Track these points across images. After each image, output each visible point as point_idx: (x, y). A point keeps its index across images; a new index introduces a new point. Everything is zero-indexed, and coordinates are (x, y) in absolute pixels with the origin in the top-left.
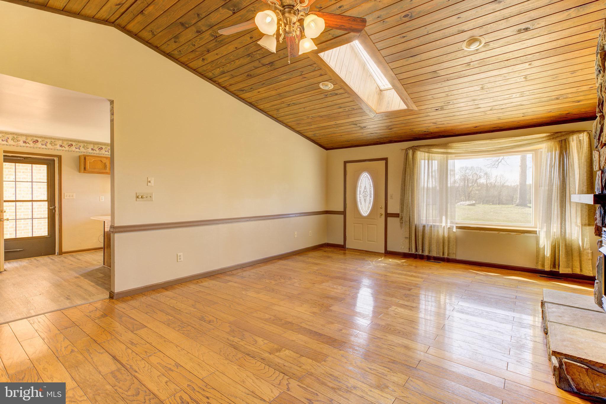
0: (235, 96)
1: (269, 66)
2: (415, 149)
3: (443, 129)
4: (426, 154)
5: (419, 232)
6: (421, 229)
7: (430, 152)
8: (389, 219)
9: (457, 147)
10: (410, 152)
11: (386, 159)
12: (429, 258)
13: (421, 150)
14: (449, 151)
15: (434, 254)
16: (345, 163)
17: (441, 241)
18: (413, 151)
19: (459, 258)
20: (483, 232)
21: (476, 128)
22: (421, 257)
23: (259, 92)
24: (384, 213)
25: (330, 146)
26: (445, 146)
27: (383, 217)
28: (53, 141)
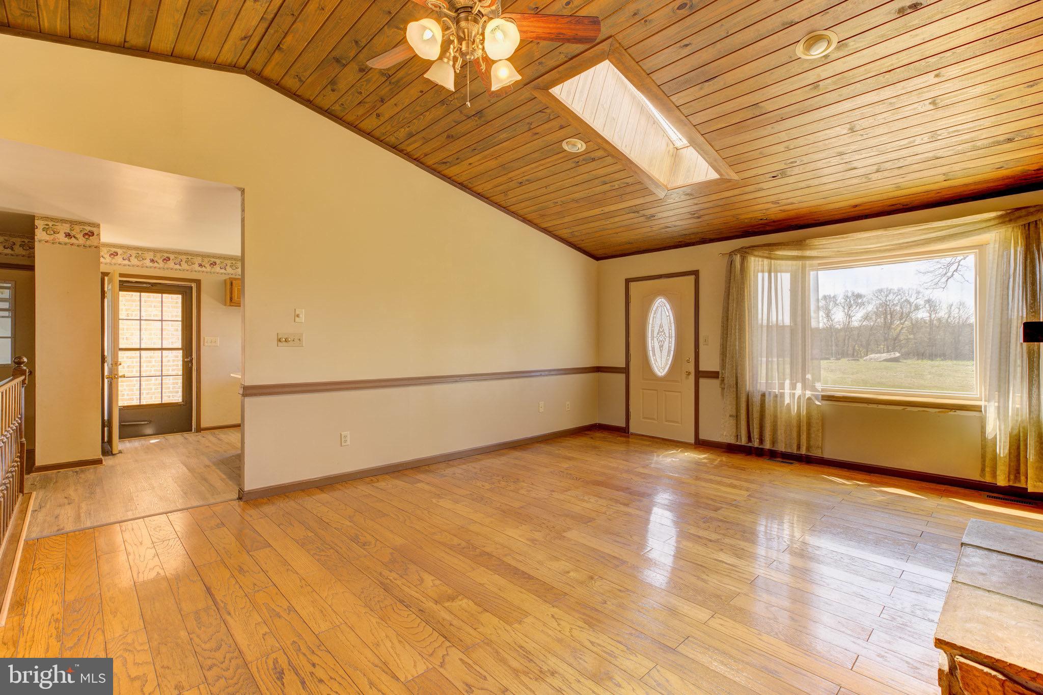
0: (435, 173)
1: (476, 118)
2: (744, 252)
3: (792, 214)
4: (766, 262)
5: (752, 405)
6: (757, 399)
7: (772, 256)
8: (702, 381)
9: (821, 247)
10: (738, 258)
11: (696, 273)
12: (773, 455)
13: (756, 253)
14: (808, 253)
15: (781, 447)
16: (628, 281)
17: (794, 422)
18: (741, 256)
19: (827, 455)
20: (875, 406)
21: (857, 208)
22: (759, 453)
23: (470, 164)
24: (692, 370)
25: (599, 253)
26: (799, 244)
27: (692, 378)
28: (190, 257)
